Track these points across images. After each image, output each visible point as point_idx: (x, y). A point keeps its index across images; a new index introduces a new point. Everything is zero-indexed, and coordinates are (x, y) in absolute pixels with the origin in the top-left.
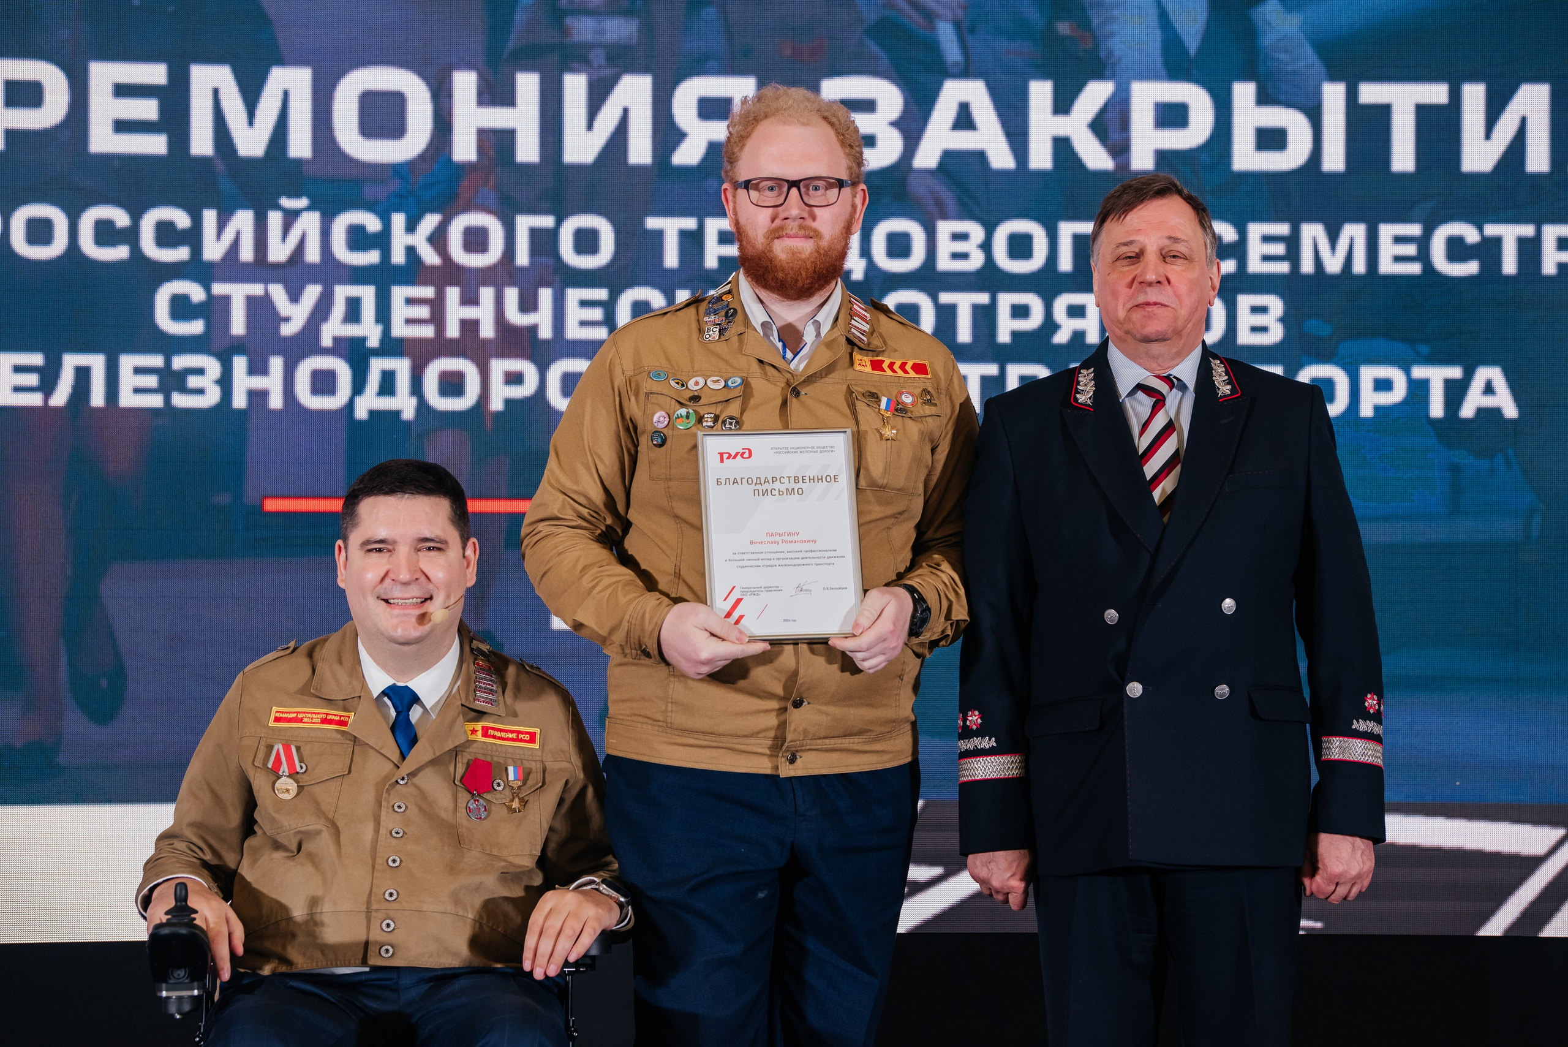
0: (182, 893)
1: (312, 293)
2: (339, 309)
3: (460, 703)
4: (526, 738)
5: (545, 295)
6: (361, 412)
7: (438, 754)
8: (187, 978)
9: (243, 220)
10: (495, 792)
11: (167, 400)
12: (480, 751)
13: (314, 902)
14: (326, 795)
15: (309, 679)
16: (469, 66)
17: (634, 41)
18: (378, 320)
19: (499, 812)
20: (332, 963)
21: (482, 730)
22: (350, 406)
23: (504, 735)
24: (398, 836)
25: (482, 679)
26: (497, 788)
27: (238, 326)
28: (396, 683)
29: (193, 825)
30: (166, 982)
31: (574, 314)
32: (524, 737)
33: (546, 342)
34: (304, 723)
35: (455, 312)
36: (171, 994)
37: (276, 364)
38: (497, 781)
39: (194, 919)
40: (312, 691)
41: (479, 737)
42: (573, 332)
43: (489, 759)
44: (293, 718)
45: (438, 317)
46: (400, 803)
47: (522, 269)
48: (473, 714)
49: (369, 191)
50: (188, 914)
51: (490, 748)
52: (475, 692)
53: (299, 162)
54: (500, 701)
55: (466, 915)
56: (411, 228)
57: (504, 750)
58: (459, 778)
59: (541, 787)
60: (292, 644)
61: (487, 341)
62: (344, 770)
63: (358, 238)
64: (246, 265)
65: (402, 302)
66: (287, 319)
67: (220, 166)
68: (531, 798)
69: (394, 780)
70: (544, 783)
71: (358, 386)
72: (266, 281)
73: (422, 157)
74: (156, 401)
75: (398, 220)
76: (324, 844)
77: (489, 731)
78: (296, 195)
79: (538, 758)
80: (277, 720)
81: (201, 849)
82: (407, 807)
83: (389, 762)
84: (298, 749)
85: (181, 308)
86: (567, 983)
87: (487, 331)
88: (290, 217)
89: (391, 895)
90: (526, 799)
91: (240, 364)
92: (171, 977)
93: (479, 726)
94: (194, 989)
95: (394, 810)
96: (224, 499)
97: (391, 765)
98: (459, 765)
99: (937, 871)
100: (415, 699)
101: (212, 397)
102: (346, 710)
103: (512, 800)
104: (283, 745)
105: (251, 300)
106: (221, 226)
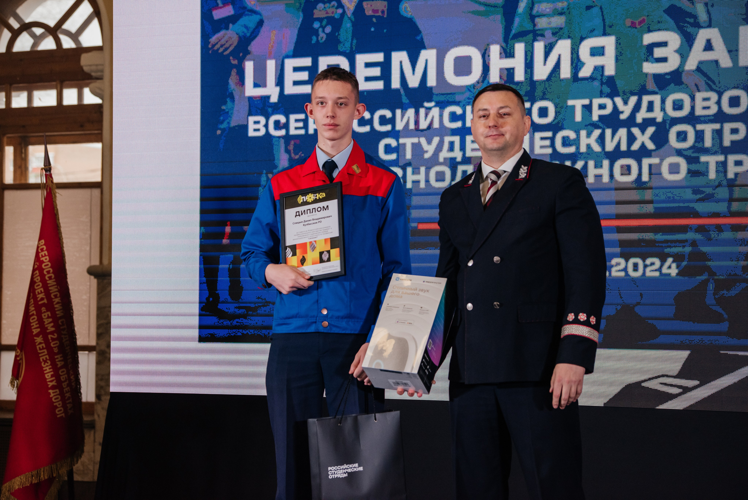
1: (436, 140)
2: (446, 146)
9: (411, 112)
16: (497, 43)
17: (563, 26)
18: (461, 150)
27: (409, 156)
31: (538, 143)
37: (423, 169)
42: (538, 151)
49: (457, 98)
53: (431, 88)
63: (454, 117)
64: (412, 130)
65: (470, 142)
66: (427, 152)
67: (402, 92)
71: (453, 177)
72: (419, 137)
73: (478, 82)
78: (430, 101)
85: (388, 149)
88: (428, 110)
91: (409, 170)
99: (696, 383)
105: (413, 144)
106: (403, 116)
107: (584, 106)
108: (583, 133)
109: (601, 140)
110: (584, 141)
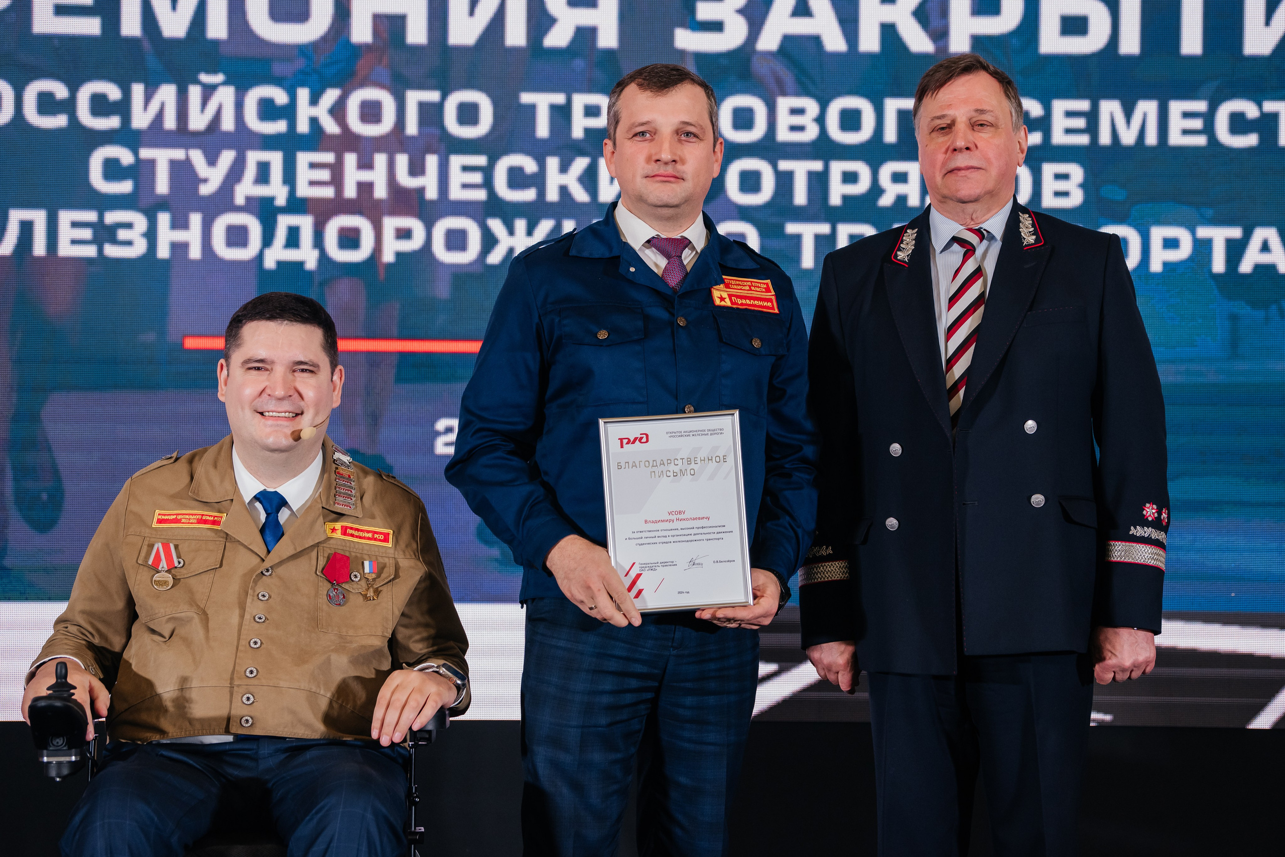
0: (62, 671)
1: (227, 157)
2: (251, 171)
3: (320, 506)
4: (380, 538)
5: (432, 161)
6: (270, 263)
7: (299, 550)
8: (65, 746)
9: (167, 93)
10: (353, 583)
11: (100, 250)
12: (339, 547)
13: (184, 680)
14: (200, 586)
15: (187, 486)
18: (285, 181)
19: (355, 600)
20: (199, 732)
21: (342, 529)
22: (260, 257)
23: (361, 534)
24: (260, 621)
25: (342, 485)
26: (355, 580)
27: (162, 186)
28: (266, 488)
29: (83, 612)
30: (46, 749)
31: (457, 177)
32: (379, 537)
33: (432, 202)
34: (183, 523)
35: (353, 175)
36: (51, 759)
37: (196, 219)
38: (354, 573)
39: (73, 694)
40: (190, 494)
41: (338, 535)
42: (456, 193)
43: (347, 554)
44: (173, 519)
45: (337, 180)
46: (264, 593)
47: (412, 138)
48: (334, 516)
49: (278, 69)
50: (68, 689)
51: (348, 544)
52: (335, 497)
53: (216, 43)
54: (358, 505)
55: (318, 692)
56: (314, 100)
57: (361, 547)
58: (320, 570)
59: (393, 579)
60: (175, 455)
61: (380, 201)
62: (217, 563)
63: (268, 110)
64: (170, 132)
65: (306, 166)
66: (205, 181)
67: (147, 45)
68: (384, 589)
69: (260, 571)
70: (397, 576)
71: (268, 240)
72: (187, 147)
73: (324, 39)
74: (90, 251)
75: (303, 94)
76: (196, 630)
77: (348, 530)
78: (213, 71)
79: (391, 556)
80: (160, 521)
81: (91, 633)
82: (270, 597)
83: (257, 556)
84: (176, 547)
85: (112, 170)
86: (411, 755)
87: (381, 192)
88: (209, 91)
89: (251, 672)
90: (380, 589)
91: (164, 219)
92: (51, 744)
93: (338, 526)
94: (71, 756)
95: (258, 598)
96: (150, 337)
97: (258, 560)
98: (321, 558)
99: (773, 668)
100: (282, 503)
101: (139, 248)
102: (220, 512)
103: (368, 590)
104: (163, 544)
105: (173, 164)
106: (148, 98)
107: (554, 108)
108: (553, 163)
109: (589, 179)
110: (554, 180)
